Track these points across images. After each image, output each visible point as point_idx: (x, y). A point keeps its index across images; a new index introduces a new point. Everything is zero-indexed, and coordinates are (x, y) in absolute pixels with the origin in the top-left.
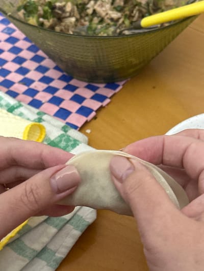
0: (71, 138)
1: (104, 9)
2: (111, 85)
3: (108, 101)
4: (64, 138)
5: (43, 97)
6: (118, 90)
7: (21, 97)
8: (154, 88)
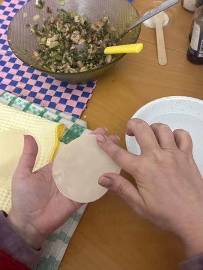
0: (79, 127)
1: (76, 38)
2: (90, 84)
3: (91, 95)
4: (75, 127)
5: (56, 100)
6: (94, 87)
7: (43, 102)
8: (113, 81)
